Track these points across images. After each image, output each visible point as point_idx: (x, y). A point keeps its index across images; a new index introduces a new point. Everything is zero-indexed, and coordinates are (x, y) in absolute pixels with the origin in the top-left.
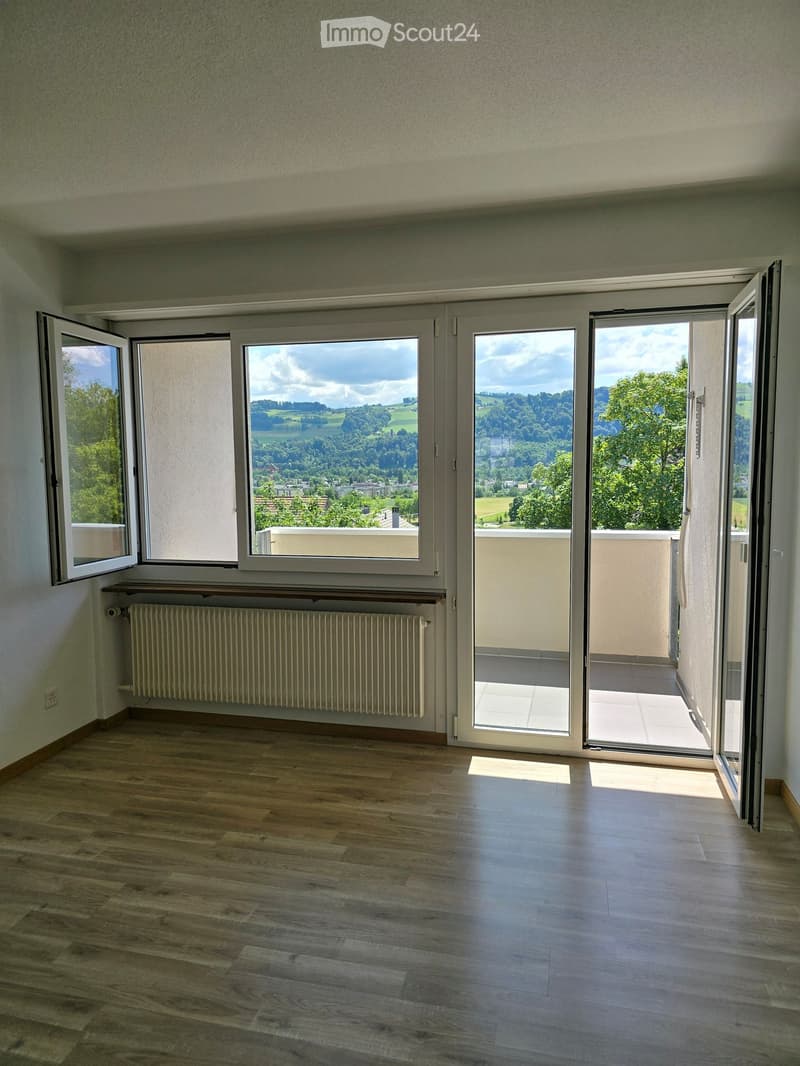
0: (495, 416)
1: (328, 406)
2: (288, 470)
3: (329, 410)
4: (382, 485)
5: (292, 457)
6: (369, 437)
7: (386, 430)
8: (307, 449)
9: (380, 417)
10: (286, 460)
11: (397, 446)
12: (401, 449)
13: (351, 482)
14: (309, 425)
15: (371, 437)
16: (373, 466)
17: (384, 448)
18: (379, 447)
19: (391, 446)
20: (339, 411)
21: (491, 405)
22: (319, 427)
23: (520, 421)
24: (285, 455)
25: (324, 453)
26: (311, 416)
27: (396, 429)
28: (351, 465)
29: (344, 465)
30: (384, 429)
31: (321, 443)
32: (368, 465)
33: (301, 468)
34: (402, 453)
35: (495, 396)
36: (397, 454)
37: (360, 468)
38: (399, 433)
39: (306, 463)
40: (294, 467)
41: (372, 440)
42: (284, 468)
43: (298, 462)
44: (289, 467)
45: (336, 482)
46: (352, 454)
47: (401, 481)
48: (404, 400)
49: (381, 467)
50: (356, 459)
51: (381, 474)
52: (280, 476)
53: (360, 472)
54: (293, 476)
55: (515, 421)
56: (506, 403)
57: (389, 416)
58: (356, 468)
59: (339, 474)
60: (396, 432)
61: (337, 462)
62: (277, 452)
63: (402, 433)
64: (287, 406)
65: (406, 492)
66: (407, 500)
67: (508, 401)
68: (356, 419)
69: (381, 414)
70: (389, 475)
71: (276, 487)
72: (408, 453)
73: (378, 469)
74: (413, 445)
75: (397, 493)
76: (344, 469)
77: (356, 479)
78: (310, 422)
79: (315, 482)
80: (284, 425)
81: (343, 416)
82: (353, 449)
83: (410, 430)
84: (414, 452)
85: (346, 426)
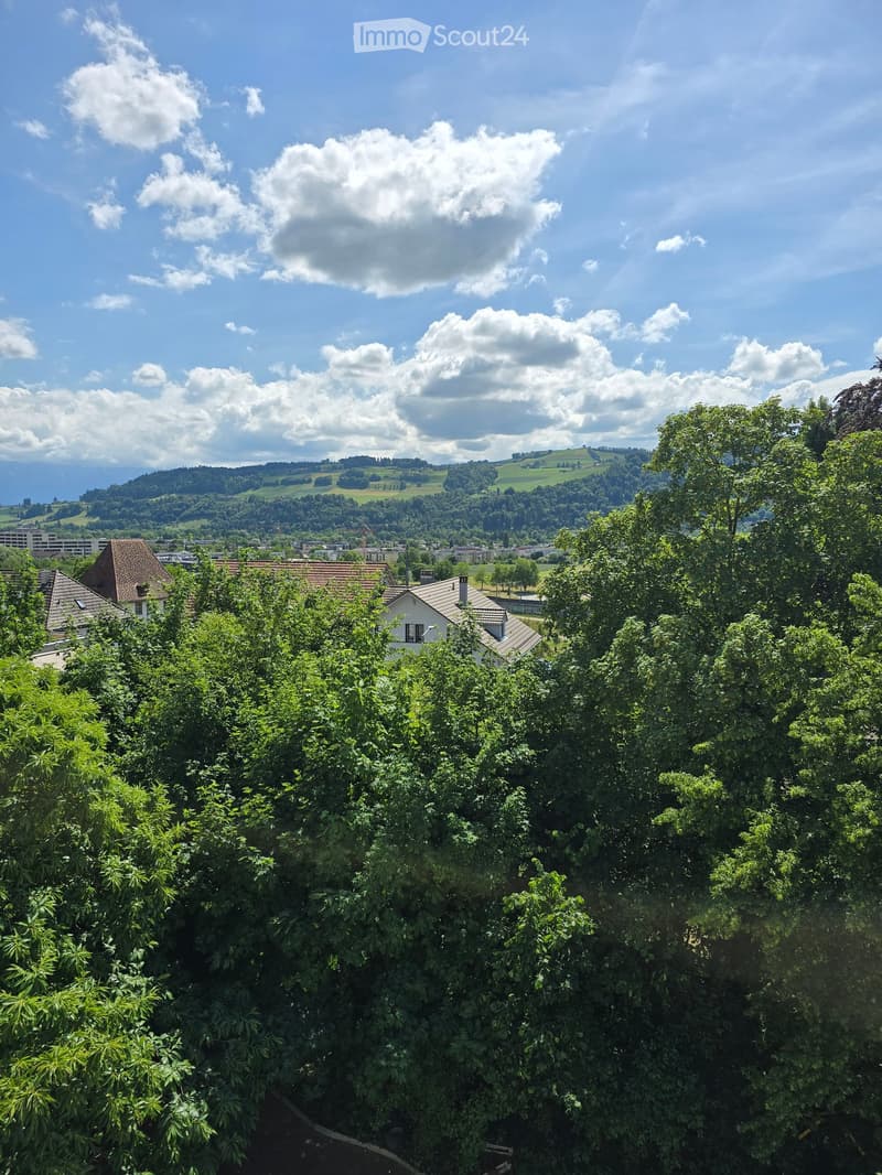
0: (616, 474)
1: (429, 463)
2: (383, 532)
3: (431, 466)
4: (485, 549)
5: (389, 517)
6: (473, 496)
7: (493, 489)
8: (405, 510)
9: (485, 474)
10: (383, 521)
11: (504, 506)
12: (508, 510)
13: (451, 546)
14: (408, 484)
15: (475, 496)
16: (476, 528)
17: (490, 508)
18: (484, 507)
19: (498, 505)
20: (441, 468)
21: (610, 461)
22: (419, 486)
23: (643, 479)
24: (381, 515)
25: (423, 513)
26: (411, 472)
27: (503, 488)
28: (453, 527)
29: (446, 527)
30: (490, 488)
31: (421, 503)
32: (471, 527)
33: (398, 530)
34: (509, 514)
35: (615, 451)
36: (503, 516)
37: (462, 530)
38: (506, 493)
39: (404, 524)
40: (390, 529)
41: (475, 500)
42: (380, 529)
43: (395, 523)
44: (385, 529)
45: (435, 545)
46: (454, 515)
47: (506, 545)
48: (513, 455)
49: (485, 530)
50: (458, 520)
51: (485, 537)
52: (374, 538)
53: (463, 534)
54: (389, 538)
55: (637, 479)
56: (628, 459)
57: (496, 473)
58: (458, 529)
59: (438, 537)
60: (503, 491)
61: (438, 523)
62: (373, 512)
63: (510, 491)
64: (385, 462)
65: (510, 556)
66: (509, 566)
67: (631, 456)
68: (459, 476)
69: (488, 471)
70: (494, 538)
71: (369, 550)
72: (516, 514)
73: (481, 531)
74: (522, 505)
75: (500, 558)
76: (444, 531)
77: (457, 543)
78: (409, 479)
79: (411, 544)
80: (382, 483)
81: (446, 473)
82: (455, 509)
83: (518, 488)
84: (523, 513)
85: (448, 483)
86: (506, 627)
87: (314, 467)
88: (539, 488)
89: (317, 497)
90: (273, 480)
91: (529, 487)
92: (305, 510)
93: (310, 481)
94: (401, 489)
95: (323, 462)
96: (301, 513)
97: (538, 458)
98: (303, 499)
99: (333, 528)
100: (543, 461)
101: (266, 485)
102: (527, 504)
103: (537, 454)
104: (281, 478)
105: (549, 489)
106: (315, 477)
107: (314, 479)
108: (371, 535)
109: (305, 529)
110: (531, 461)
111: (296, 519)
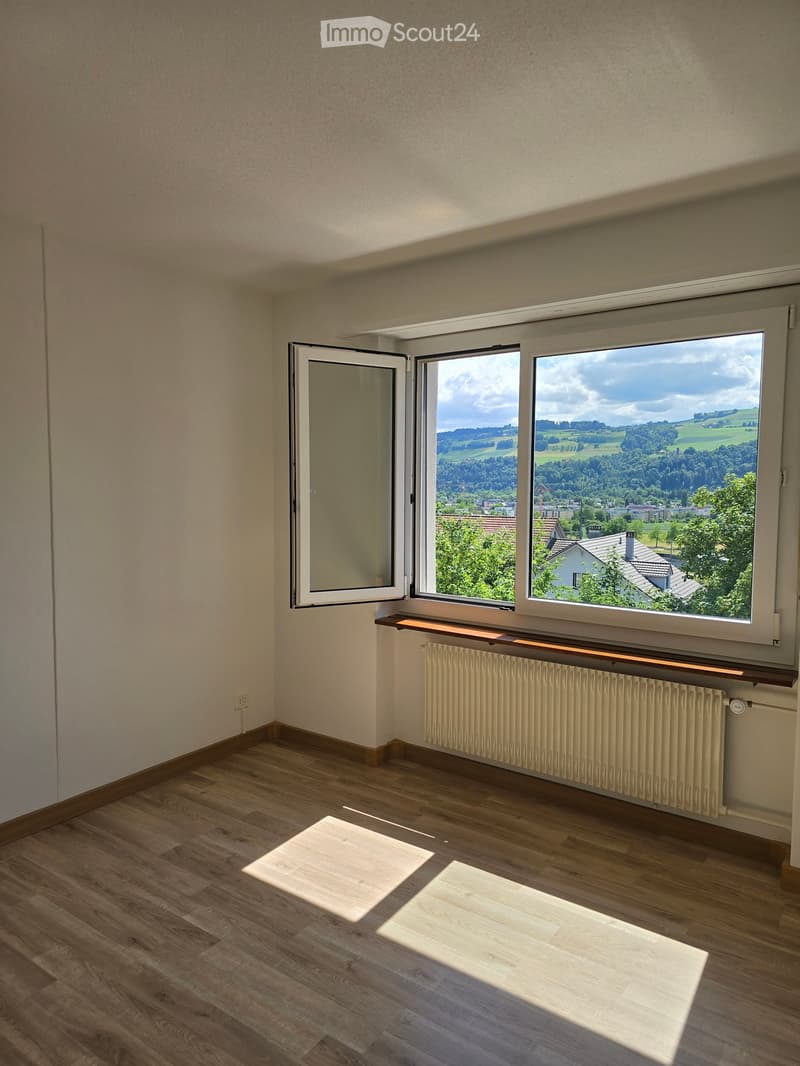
1: (607, 425)
2: (559, 491)
3: (609, 428)
4: (661, 507)
5: (566, 477)
6: (651, 456)
7: (672, 449)
8: (581, 470)
9: (665, 434)
10: (560, 481)
11: (683, 465)
12: (688, 470)
13: (627, 504)
14: (585, 445)
15: (654, 456)
16: (653, 487)
17: (668, 468)
18: (662, 467)
19: (677, 465)
20: (619, 429)
22: (596, 447)
24: (558, 475)
25: (600, 473)
26: (588, 434)
27: (683, 448)
28: (629, 486)
29: (621, 486)
30: (668, 448)
31: (598, 463)
32: (648, 486)
33: (574, 489)
34: (689, 474)
36: (682, 474)
37: (638, 489)
38: (686, 452)
39: (580, 483)
40: (567, 488)
41: (654, 460)
42: (556, 489)
43: (571, 483)
44: (561, 488)
45: (610, 504)
46: (631, 474)
47: (684, 504)
48: (695, 415)
49: (662, 489)
50: (635, 480)
51: (662, 496)
52: (551, 496)
53: (639, 493)
54: (565, 497)
57: (676, 434)
58: (635, 488)
59: (614, 495)
60: (682, 450)
61: (614, 482)
62: (550, 472)
63: (690, 451)
64: (564, 425)
65: (688, 516)
68: (637, 438)
69: (668, 432)
70: (672, 497)
71: (546, 507)
72: (696, 473)
73: (659, 490)
74: (703, 465)
75: (677, 517)
76: (620, 490)
77: (633, 501)
78: (586, 441)
79: (587, 503)
80: (559, 445)
81: (624, 433)
82: (631, 469)
83: (699, 447)
84: (703, 472)
85: (627, 445)
86: (671, 581)
87: (497, 432)
88: (722, 448)
89: (499, 460)
90: (460, 444)
91: (711, 447)
92: (488, 470)
93: (493, 445)
94: (578, 450)
95: (506, 427)
96: (484, 473)
97: (722, 417)
98: (487, 461)
99: (512, 488)
100: (728, 421)
101: (455, 449)
102: (709, 464)
103: (721, 414)
104: (467, 443)
105: (733, 449)
106: (497, 440)
107: (496, 443)
108: (548, 494)
109: (488, 489)
110: (715, 421)
111: (479, 479)
